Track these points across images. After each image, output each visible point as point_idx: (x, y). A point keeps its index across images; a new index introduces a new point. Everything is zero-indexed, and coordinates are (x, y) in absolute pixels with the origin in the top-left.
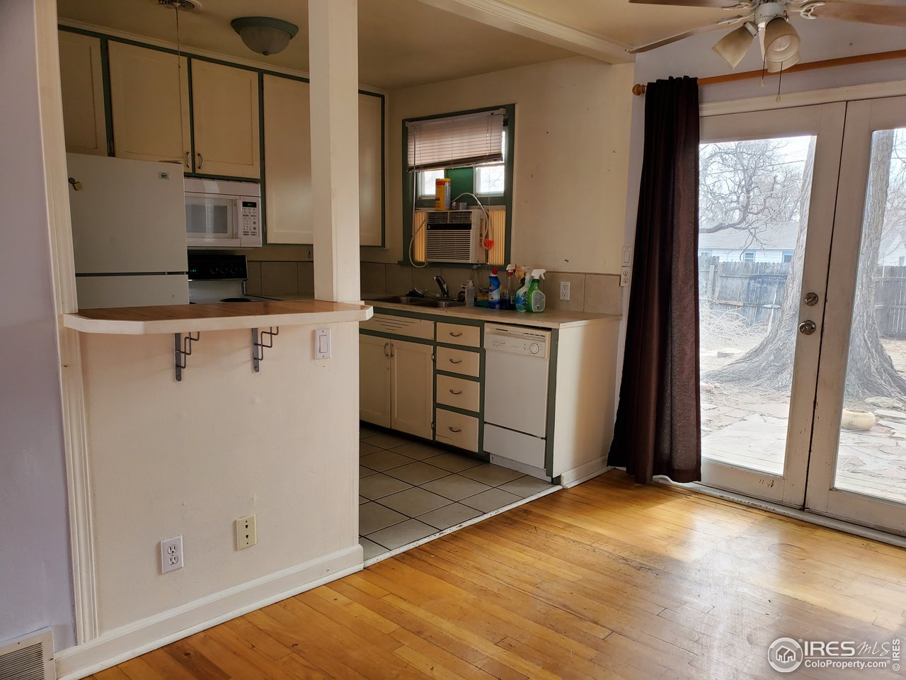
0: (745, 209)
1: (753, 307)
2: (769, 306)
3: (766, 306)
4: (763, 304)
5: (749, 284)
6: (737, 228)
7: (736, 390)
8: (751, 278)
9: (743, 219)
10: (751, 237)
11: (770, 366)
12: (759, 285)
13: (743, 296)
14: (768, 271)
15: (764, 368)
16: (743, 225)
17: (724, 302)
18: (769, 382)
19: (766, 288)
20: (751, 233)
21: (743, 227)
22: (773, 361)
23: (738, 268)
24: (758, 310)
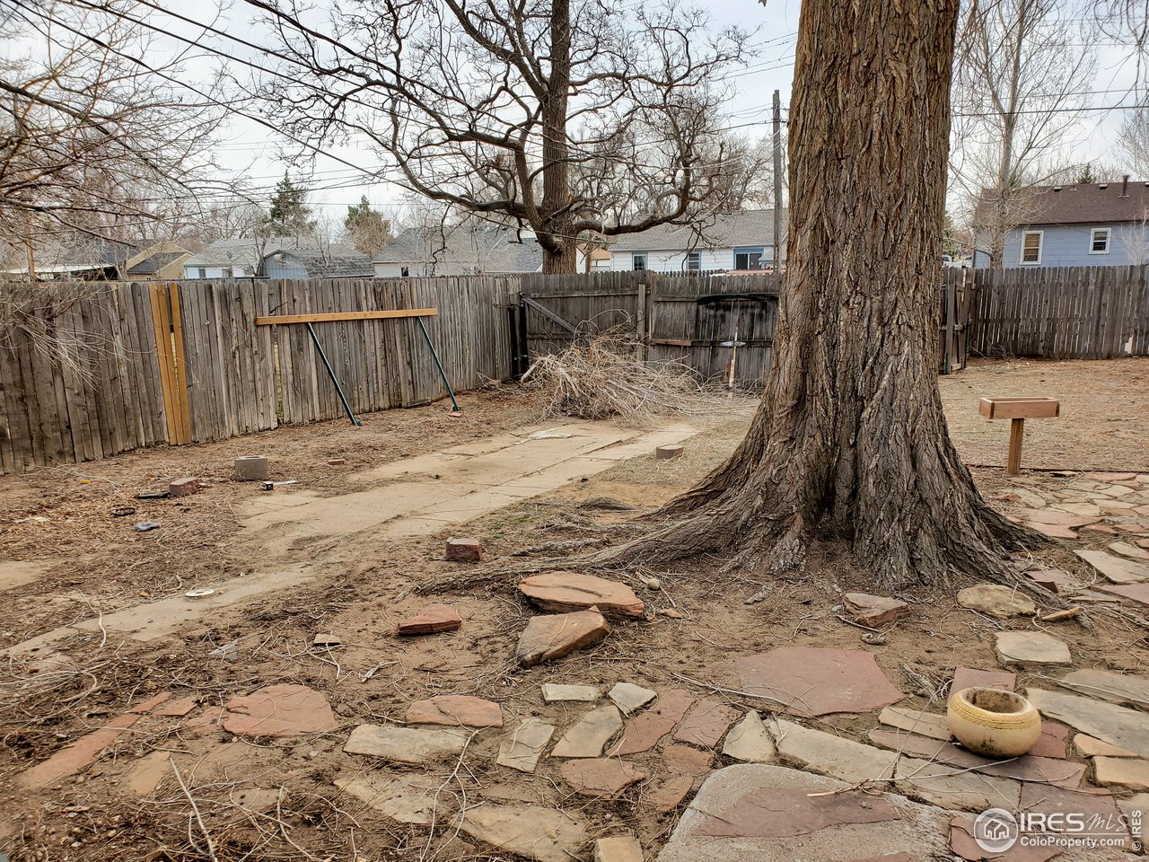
0: (684, 195)
1: (706, 347)
2: (730, 344)
3: (724, 344)
4: (720, 342)
5: (698, 311)
6: (674, 223)
7: (693, 589)
8: (701, 301)
9: (682, 209)
10: (695, 235)
11: (757, 520)
12: (712, 312)
13: (691, 331)
14: (724, 289)
15: (744, 525)
16: (683, 218)
17: (662, 341)
18: (756, 558)
19: (723, 317)
20: (695, 229)
21: (684, 220)
22: (763, 508)
23: (680, 288)
24: (713, 351)
